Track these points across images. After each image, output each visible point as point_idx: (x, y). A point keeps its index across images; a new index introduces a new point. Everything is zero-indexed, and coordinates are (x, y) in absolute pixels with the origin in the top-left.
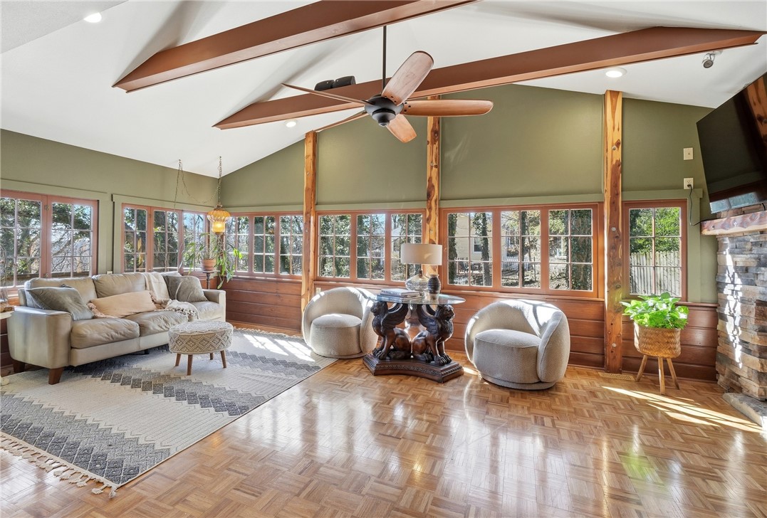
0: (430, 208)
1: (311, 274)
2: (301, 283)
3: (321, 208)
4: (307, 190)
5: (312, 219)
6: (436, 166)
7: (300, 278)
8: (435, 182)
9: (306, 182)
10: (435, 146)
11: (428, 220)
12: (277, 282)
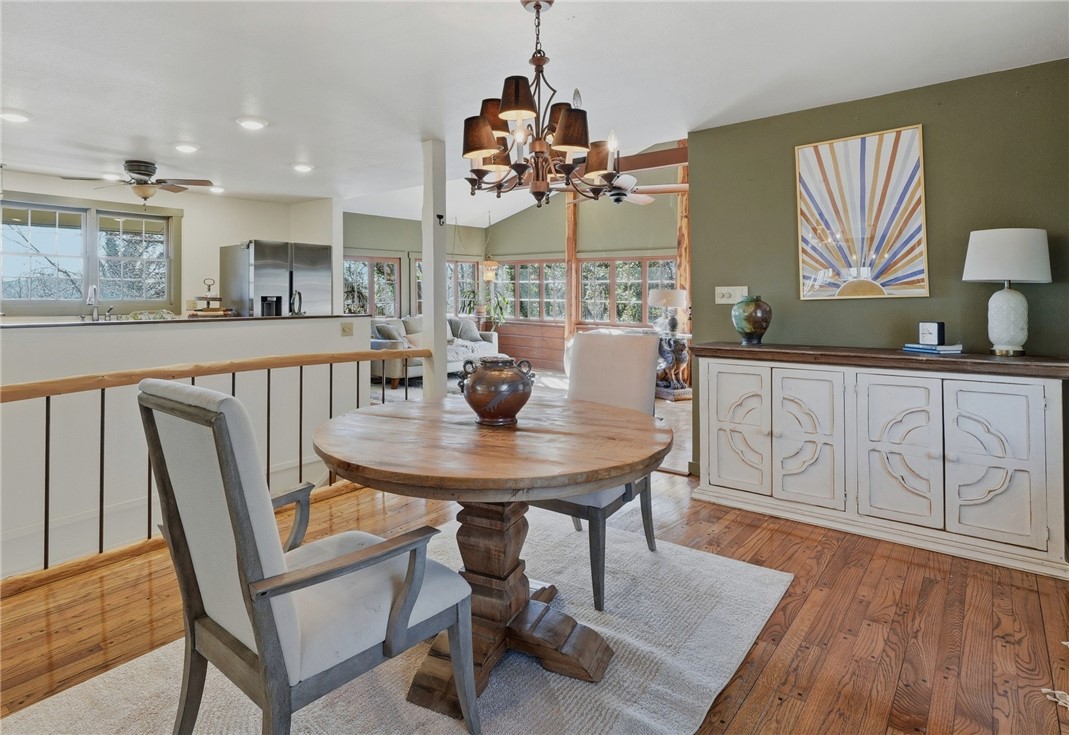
0: (680, 256)
1: (573, 318)
2: (564, 327)
3: (581, 256)
4: (569, 238)
5: (574, 266)
6: (686, 217)
7: (564, 322)
8: (685, 231)
9: (567, 231)
10: (685, 198)
11: (679, 266)
12: (542, 326)
